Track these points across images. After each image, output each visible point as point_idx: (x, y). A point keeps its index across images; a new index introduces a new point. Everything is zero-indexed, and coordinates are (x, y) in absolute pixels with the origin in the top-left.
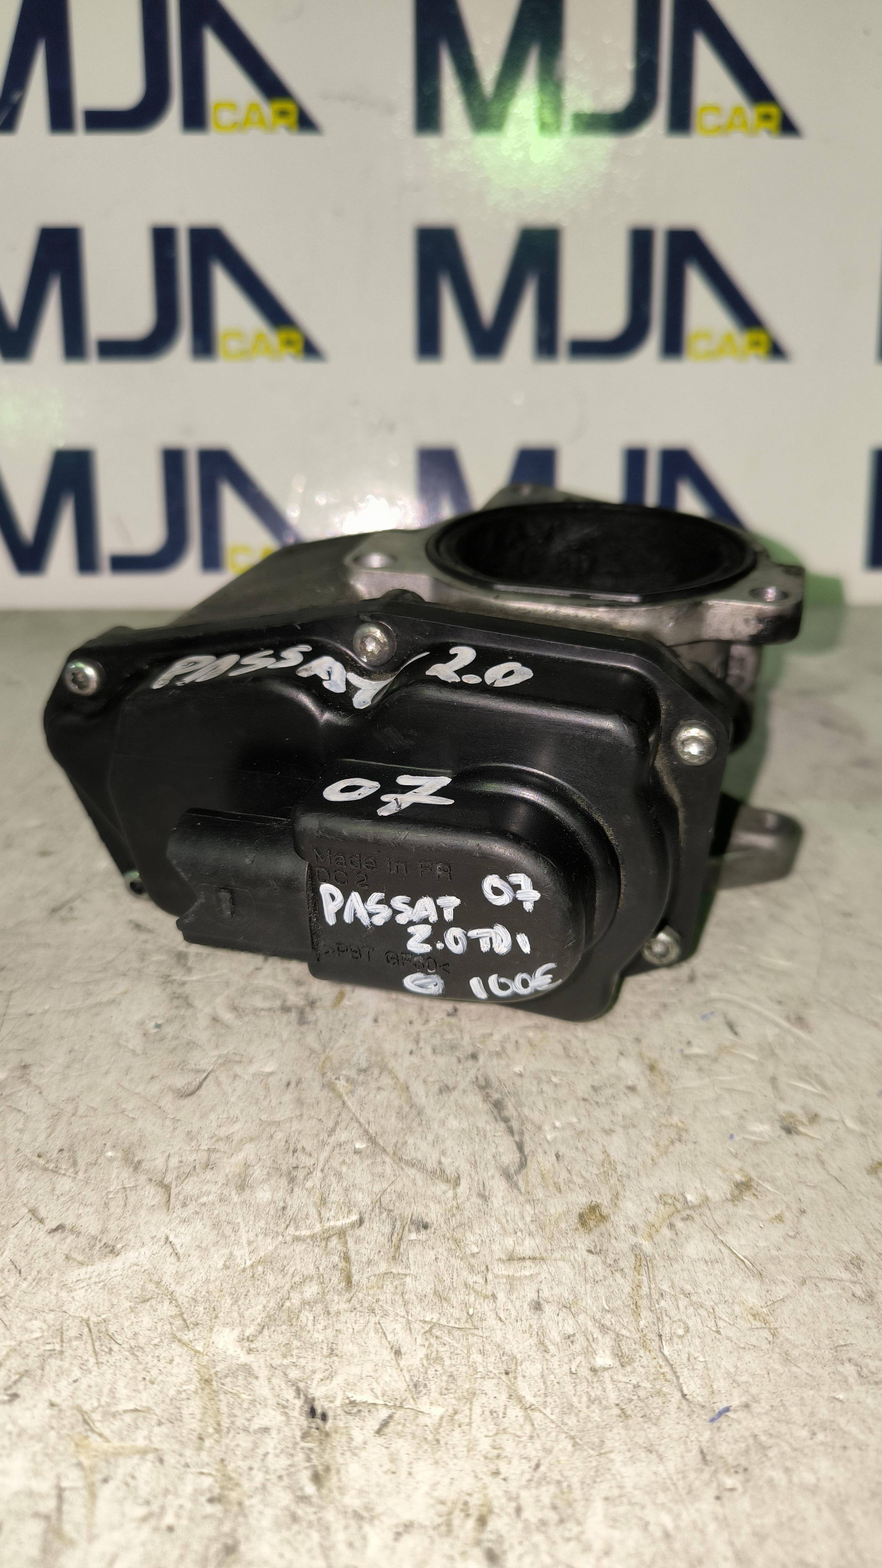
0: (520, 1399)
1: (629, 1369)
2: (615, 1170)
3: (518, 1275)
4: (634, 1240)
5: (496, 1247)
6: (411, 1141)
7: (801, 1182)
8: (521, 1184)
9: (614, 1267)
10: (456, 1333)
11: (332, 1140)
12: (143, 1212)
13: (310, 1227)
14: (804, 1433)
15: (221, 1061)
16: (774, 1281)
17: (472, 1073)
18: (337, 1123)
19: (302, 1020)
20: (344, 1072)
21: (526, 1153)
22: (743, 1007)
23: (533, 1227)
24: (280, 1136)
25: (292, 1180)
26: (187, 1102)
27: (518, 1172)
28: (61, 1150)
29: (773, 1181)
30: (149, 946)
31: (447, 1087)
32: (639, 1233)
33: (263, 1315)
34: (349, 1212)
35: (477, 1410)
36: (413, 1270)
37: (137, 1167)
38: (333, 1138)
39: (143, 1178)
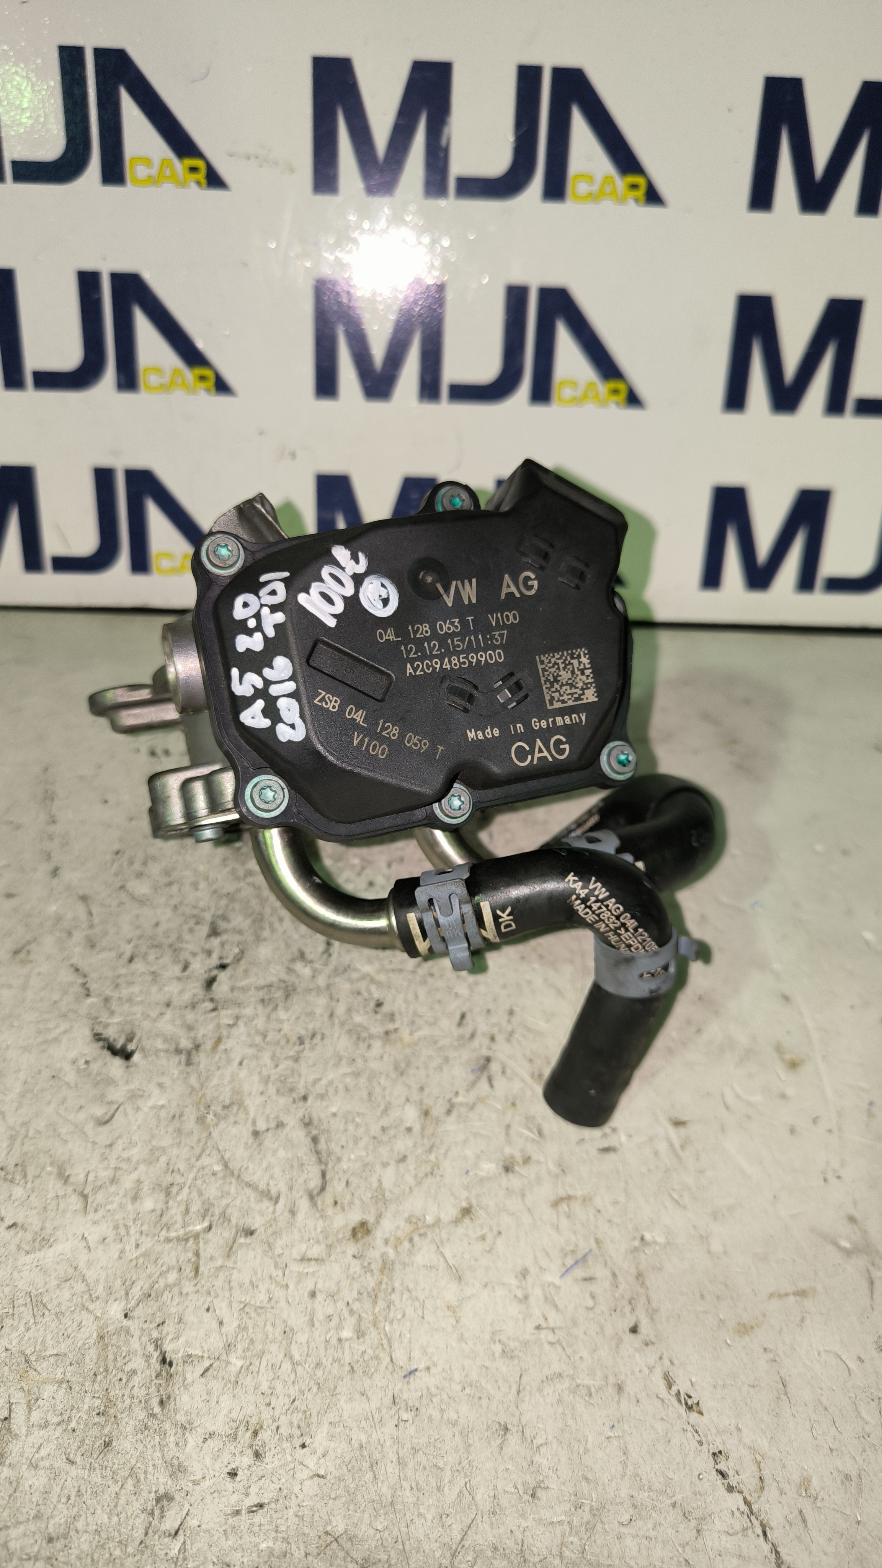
0: (291, 1358)
1: (362, 1340)
2: (383, 1195)
3: (305, 1271)
4: (384, 1249)
5: (294, 1250)
6: (251, 1167)
7: (504, 1210)
8: (319, 1203)
9: (367, 1269)
10: (260, 1311)
11: (199, 1164)
12: (69, 1215)
13: (176, 1231)
14: (459, 1388)
15: (129, 1095)
16: (467, 1284)
17: (300, 1113)
18: (203, 1150)
19: (189, 1063)
20: (213, 1108)
21: (327, 1178)
23: (321, 1237)
24: (164, 1159)
25: (168, 1194)
26: (103, 1129)
27: (319, 1193)
28: (16, 1165)
29: (486, 1209)
31: (282, 1124)
32: (389, 1245)
33: (141, 1293)
34: (204, 1220)
35: (264, 1363)
36: (239, 1265)
37: (66, 1180)
38: (199, 1162)
39: (70, 1189)
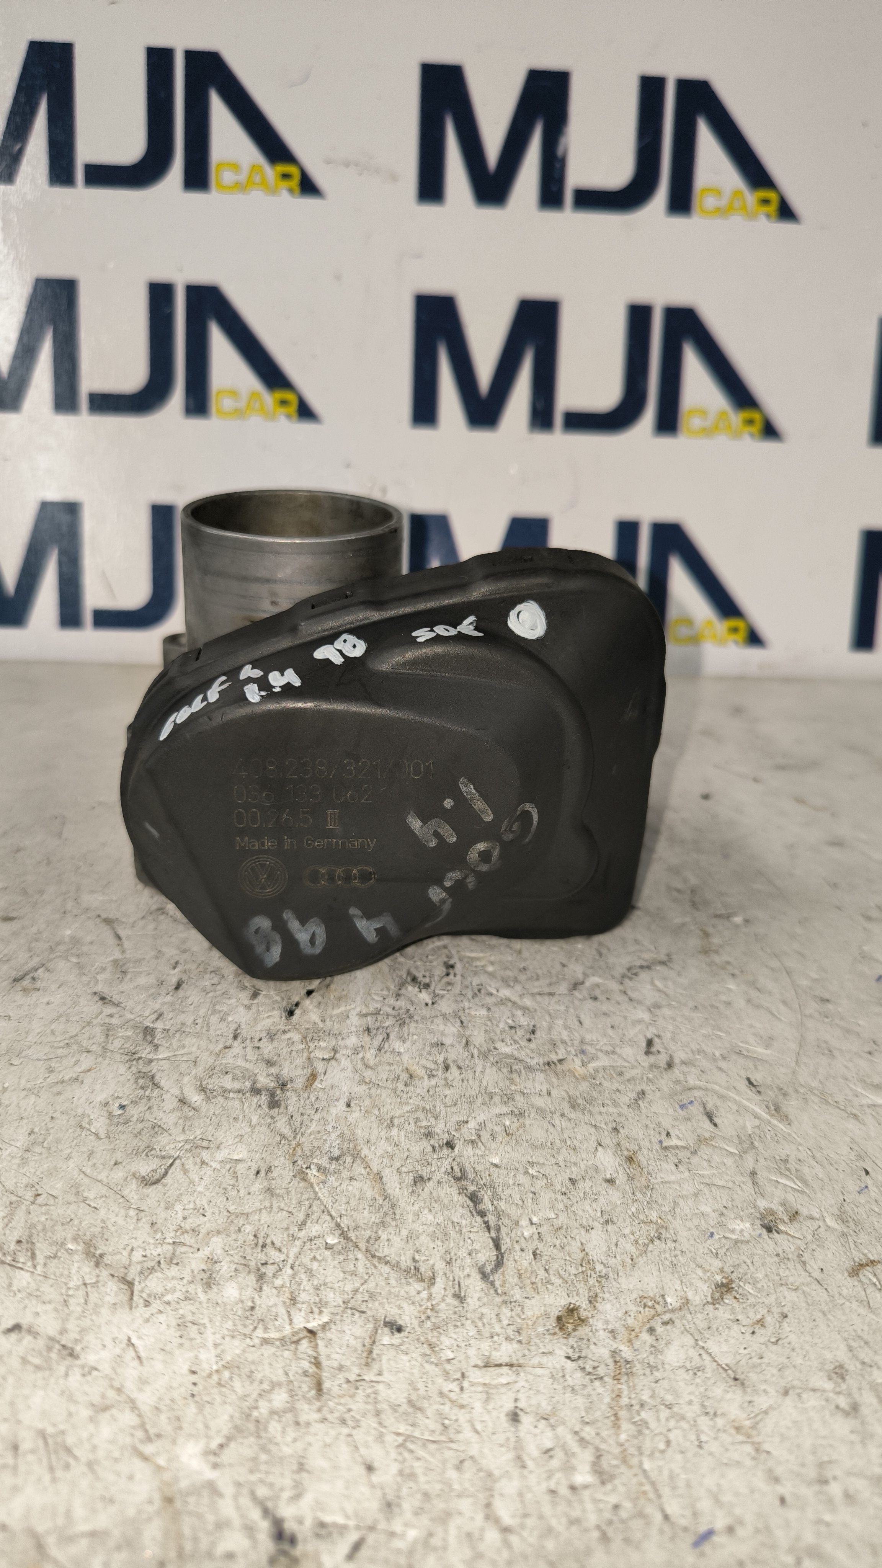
0: (497, 1521)
1: (609, 1486)
2: (594, 1269)
3: (495, 1382)
4: (613, 1345)
5: (472, 1352)
6: (384, 1236)
7: (782, 1285)
8: (497, 1283)
9: (593, 1376)
10: (432, 1447)
11: (302, 1234)
12: (104, 1311)
13: (279, 1329)
15: (188, 1146)
16: (756, 1391)
17: (446, 1165)
18: (308, 1216)
19: (274, 1104)
20: (315, 1161)
21: (502, 1250)
22: (722, 1097)
23: (510, 1331)
24: (248, 1228)
25: (261, 1277)
26: (151, 1190)
27: (494, 1270)
29: (755, 1282)
30: (115, 1021)
31: (421, 1178)
32: (619, 1337)
33: (230, 1425)
34: (321, 1312)
36: (387, 1377)
37: (98, 1261)
38: (303, 1232)
39: (105, 1273)
